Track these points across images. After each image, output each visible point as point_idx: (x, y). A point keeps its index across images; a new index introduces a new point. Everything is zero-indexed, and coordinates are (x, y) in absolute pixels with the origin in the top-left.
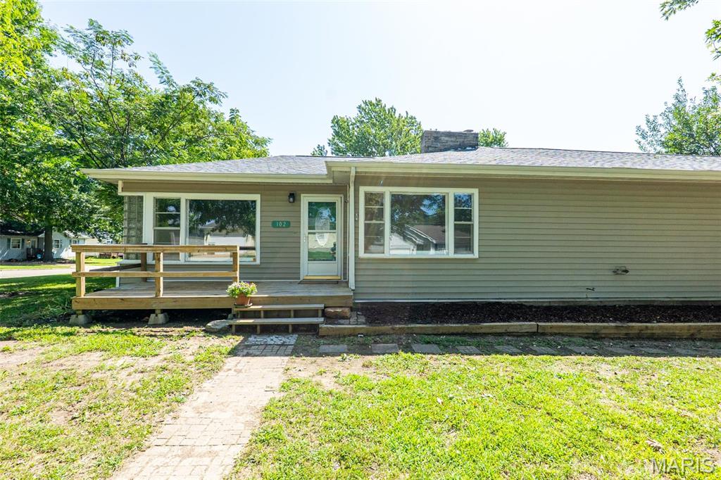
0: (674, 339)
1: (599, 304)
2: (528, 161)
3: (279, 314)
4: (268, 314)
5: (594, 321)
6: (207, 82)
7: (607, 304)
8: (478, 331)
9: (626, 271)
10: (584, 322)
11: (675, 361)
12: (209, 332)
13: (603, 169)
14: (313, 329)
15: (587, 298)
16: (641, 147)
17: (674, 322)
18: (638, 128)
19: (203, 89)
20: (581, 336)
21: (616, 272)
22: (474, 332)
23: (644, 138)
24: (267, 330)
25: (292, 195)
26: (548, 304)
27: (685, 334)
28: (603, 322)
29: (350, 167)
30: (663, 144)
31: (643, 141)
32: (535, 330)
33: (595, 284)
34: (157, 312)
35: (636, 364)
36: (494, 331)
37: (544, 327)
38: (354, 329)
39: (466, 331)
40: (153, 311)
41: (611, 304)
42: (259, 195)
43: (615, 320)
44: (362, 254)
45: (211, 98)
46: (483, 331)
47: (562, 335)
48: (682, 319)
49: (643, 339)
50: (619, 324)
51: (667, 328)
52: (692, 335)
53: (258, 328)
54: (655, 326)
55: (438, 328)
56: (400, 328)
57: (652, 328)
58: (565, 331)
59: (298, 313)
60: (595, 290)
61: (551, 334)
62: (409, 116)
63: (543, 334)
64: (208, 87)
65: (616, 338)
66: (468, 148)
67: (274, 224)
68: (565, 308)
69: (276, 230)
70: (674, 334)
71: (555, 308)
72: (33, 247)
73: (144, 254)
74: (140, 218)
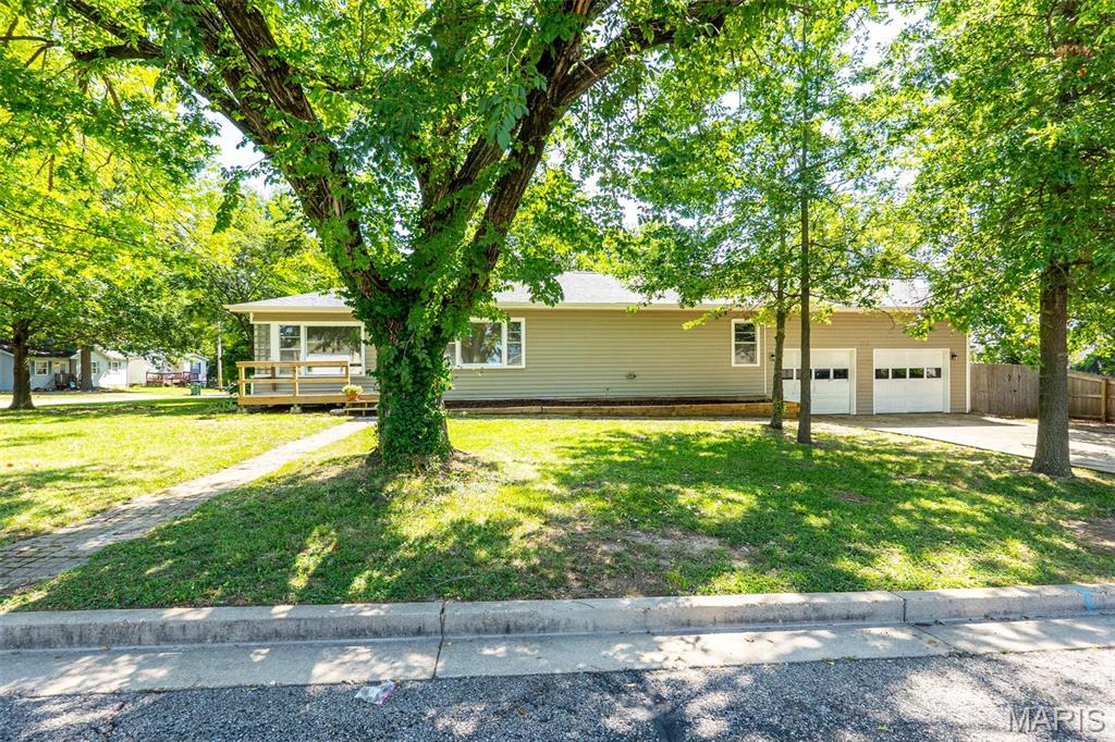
9: (635, 376)
12: (332, 415)
20: (570, 414)
21: (627, 377)
22: (501, 412)
32: (540, 411)
33: (613, 386)
34: (295, 406)
36: (513, 412)
37: (546, 409)
39: (496, 412)
40: (292, 405)
41: (622, 400)
42: (364, 323)
47: (558, 414)
51: (626, 409)
53: (364, 413)
57: (617, 409)
58: (560, 412)
60: (612, 391)
61: (551, 413)
63: (545, 413)
70: (632, 413)
72: (63, 372)
73: (273, 369)
74: (267, 342)
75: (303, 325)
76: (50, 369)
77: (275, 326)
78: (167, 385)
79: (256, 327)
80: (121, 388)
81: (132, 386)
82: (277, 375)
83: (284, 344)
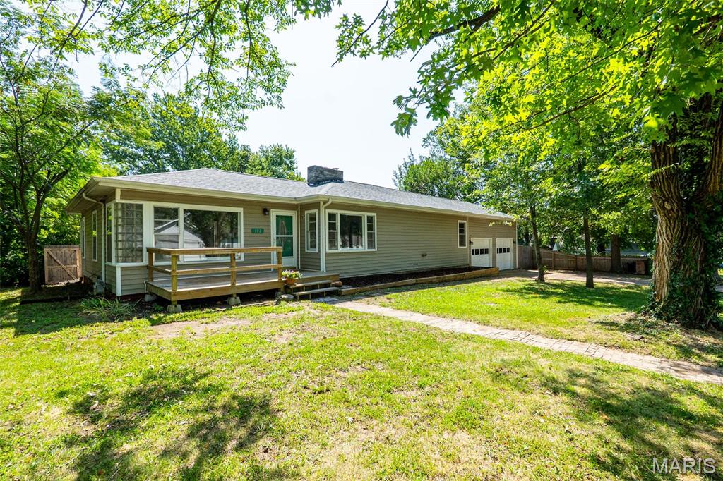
1: (418, 271)
4: (307, 288)
7: (421, 271)
9: (426, 255)
15: (414, 269)
21: (423, 255)
24: (314, 297)
25: (264, 210)
26: (402, 273)
29: (329, 199)
33: (416, 262)
34: (234, 296)
40: (231, 296)
42: (242, 209)
44: (328, 251)
49: (444, 282)
57: (445, 277)
60: (418, 265)
67: (253, 231)
69: (254, 235)
74: (137, 225)
75: (183, 207)
77: (150, 207)
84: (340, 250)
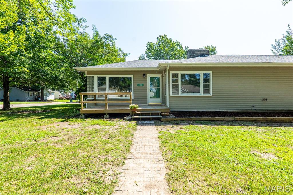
0: (284, 123)
1: (256, 112)
2: (230, 60)
3: (146, 114)
4: (143, 114)
5: (255, 116)
6: (110, 35)
7: (259, 111)
8: (214, 120)
9: (267, 100)
10: (251, 117)
11: (283, 128)
12: (125, 120)
13: (258, 63)
14: (159, 119)
15: (252, 109)
16: (273, 53)
17: (284, 117)
18: (272, 45)
19: (108, 37)
20: (250, 121)
21: (263, 100)
22: (212, 120)
23: (274, 48)
24: (143, 119)
25: (144, 75)
26: (237, 112)
27: (288, 121)
28: (258, 117)
29: (168, 65)
30: (282, 51)
31: (274, 50)
32: (234, 119)
33: (255, 105)
34: (106, 114)
35: (269, 129)
36: (220, 119)
37: (237, 118)
38: (173, 119)
39: (210, 120)
41: (261, 112)
42: (133, 75)
43: (262, 116)
44: (171, 95)
45: (111, 40)
46: (216, 120)
47: (244, 121)
48: (287, 116)
49: (272, 122)
50: (264, 117)
51: (281, 119)
52: (290, 121)
53: (141, 119)
54: (277, 118)
55: (201, 119)
56: (188, 119)
57: (276, 119)
58: (244, 120)
59: (152, 114)
60: (255, 107)
61: (240, 121)
62: (177, 42)
63: (237, 121)
64: (110, 36)
65: (263, 122)
66: (205, 56)
67: (138, 85)
68: (244, 113)
69: (139, 87)
70: (284, 121)
71: (240, 113)
72: (37, 96)
73: (95, 96)
74: (93, 84)
75: (107, 76)
76: (33, 95)
77: (96, 77)
78: (64, 99)
79: (88, 78)
80: (52, 100)
81: (55, 99)
82: (97, 98)
83: (99, 85)
84: (180, 94)
